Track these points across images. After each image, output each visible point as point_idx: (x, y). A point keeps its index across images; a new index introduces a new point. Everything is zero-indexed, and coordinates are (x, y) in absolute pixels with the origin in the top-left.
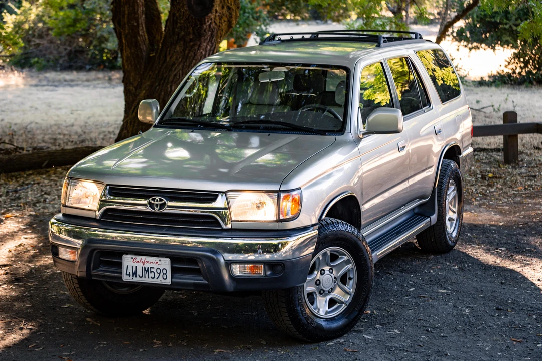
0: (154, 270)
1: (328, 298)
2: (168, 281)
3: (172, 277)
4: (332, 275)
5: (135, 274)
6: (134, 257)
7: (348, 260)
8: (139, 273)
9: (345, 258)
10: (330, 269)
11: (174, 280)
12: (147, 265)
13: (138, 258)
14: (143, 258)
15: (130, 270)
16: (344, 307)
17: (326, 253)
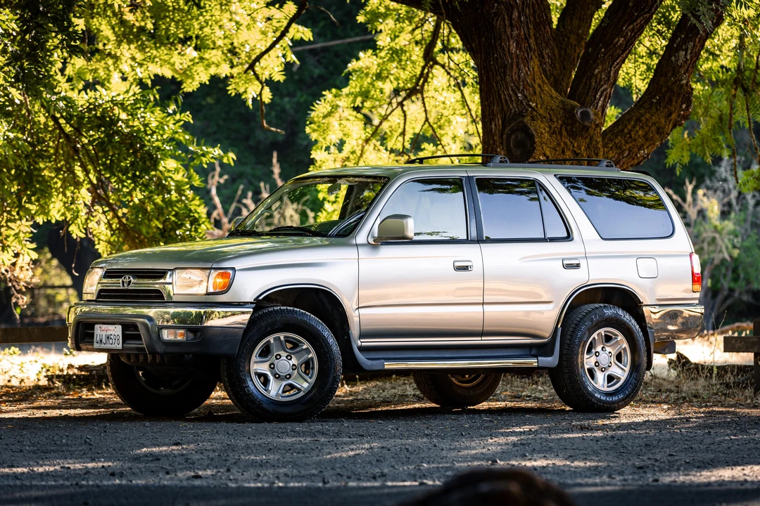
0: (112, 337)
1: (285, 383)
2: (120, 347)
3: (123, 343)
4: (290, 361)
5: (101, 341)
6: (101, 326)
7: (307, 348)
8: (104, 340)
9: (305, 347)
10: (288, 356)
11: (124, 345)
12: (109, 333)
13: (104, 327)
14: (106, 326)
15: (98, 339)
16: (302, 394)
17: (279, 338)
